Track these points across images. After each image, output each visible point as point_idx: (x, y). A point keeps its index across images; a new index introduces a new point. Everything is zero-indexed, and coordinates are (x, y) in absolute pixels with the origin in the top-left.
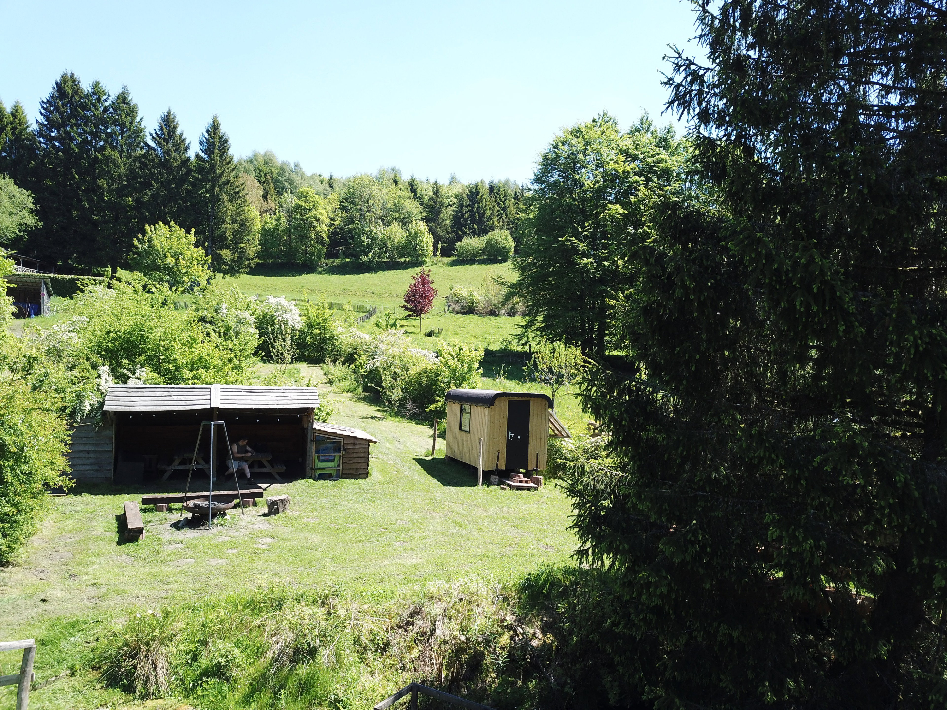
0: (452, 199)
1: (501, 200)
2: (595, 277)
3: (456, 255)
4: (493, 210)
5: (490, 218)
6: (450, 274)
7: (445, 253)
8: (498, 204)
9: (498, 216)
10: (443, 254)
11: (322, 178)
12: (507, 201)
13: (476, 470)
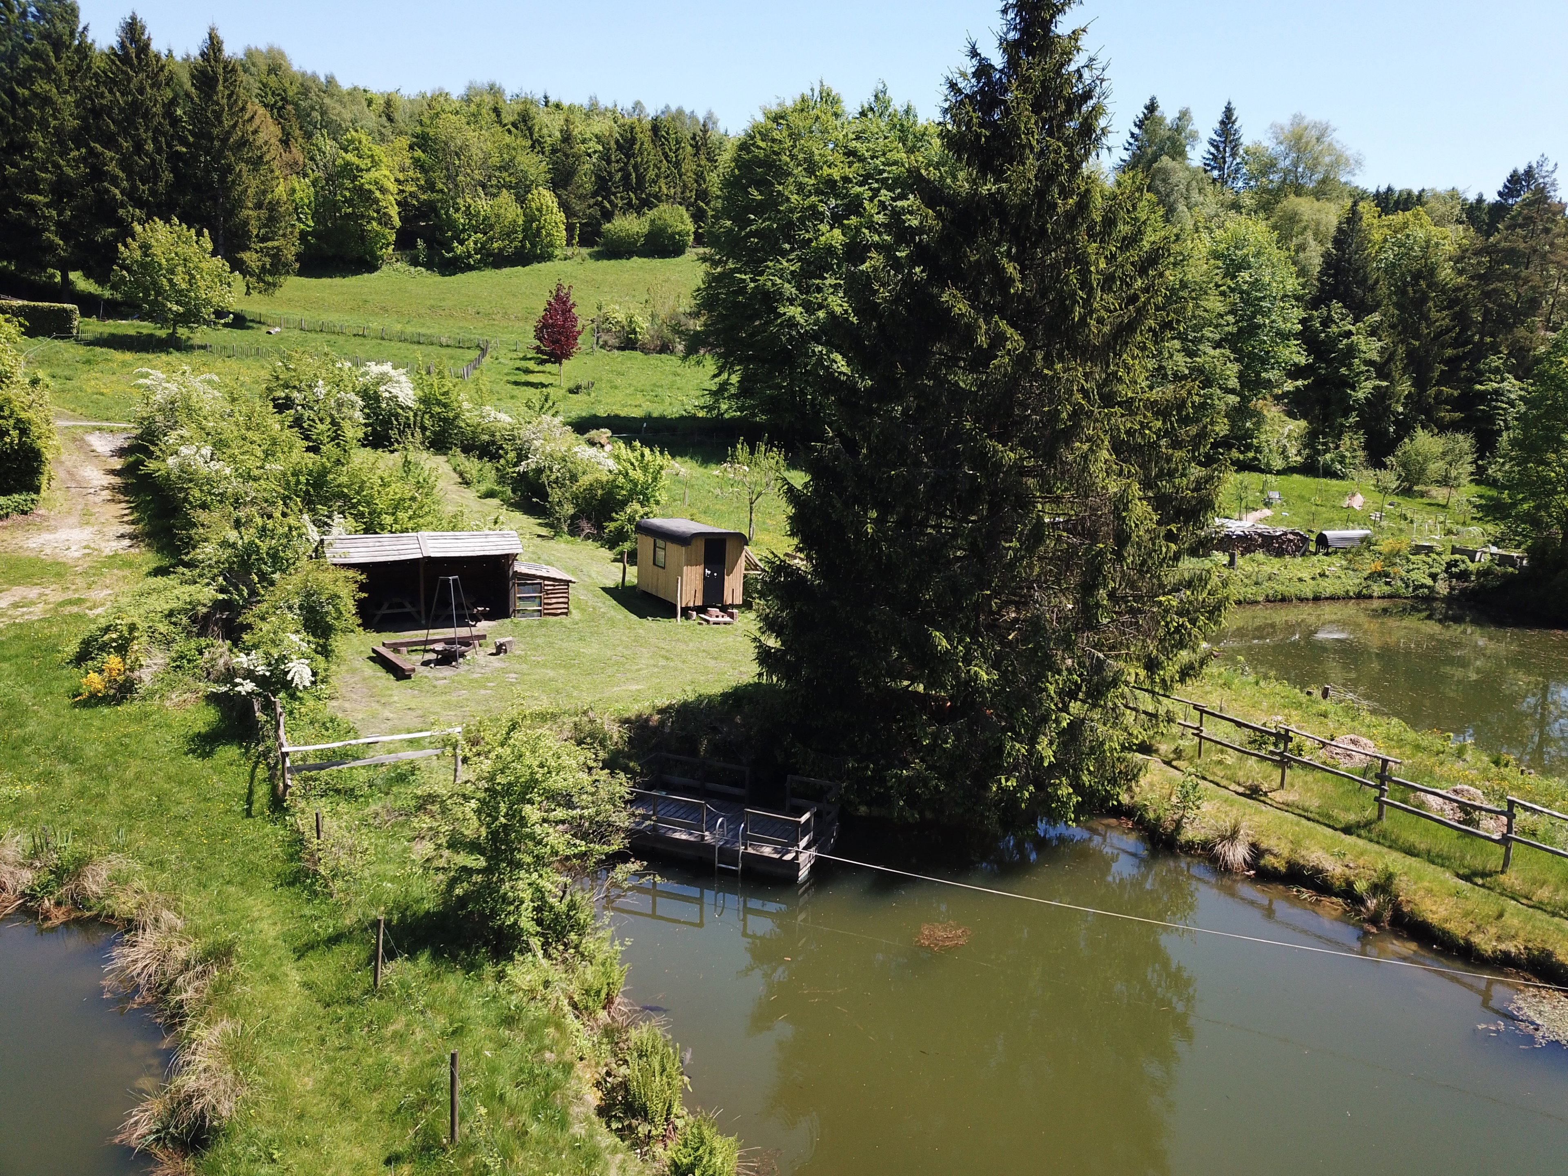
0: (591, 144)
1: (671, 150)
3: (602, 244)
4: (659, 169)
5: (655, 181)
6: (595, 277)
7: (586, 241)
8: (666, 156)
9: (667, 177)
10: (583, 243)
11: (369, 96)
12: (681, 151)
13: (675, 606)
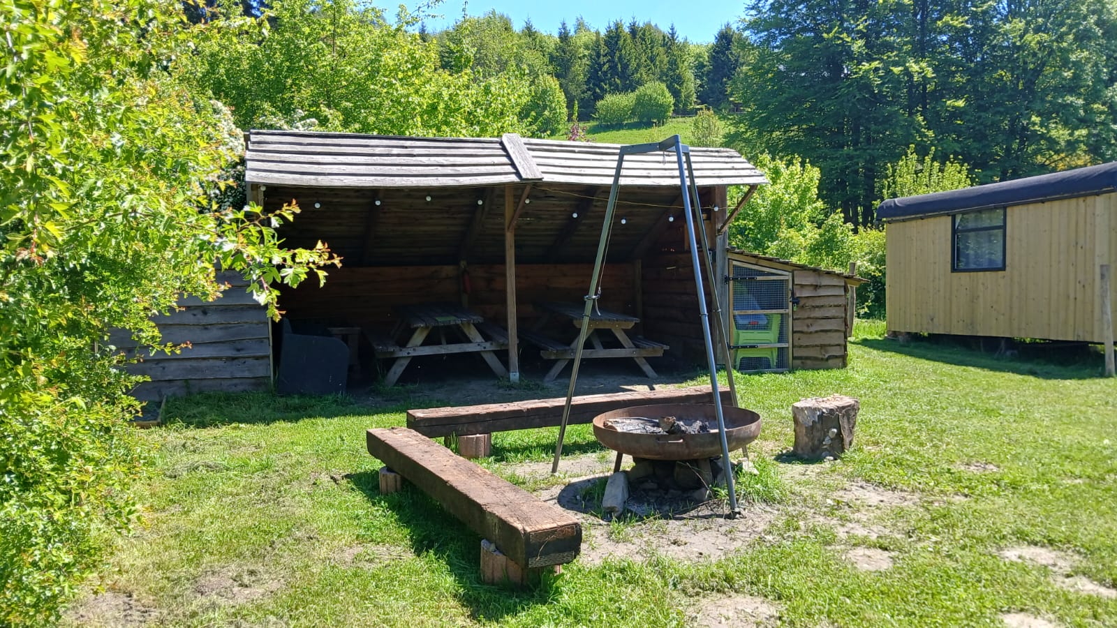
0: (581, 50)
1: (647, 47)
2: (880, 91)
3: (597, 119)
4: (639, 60)
5: (636, 70)
7: (583, 117)
8: (645, 53)
9: (645, 67)
10: (581, 118)
12: (655, 49)
